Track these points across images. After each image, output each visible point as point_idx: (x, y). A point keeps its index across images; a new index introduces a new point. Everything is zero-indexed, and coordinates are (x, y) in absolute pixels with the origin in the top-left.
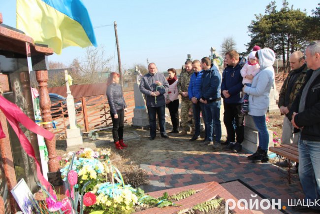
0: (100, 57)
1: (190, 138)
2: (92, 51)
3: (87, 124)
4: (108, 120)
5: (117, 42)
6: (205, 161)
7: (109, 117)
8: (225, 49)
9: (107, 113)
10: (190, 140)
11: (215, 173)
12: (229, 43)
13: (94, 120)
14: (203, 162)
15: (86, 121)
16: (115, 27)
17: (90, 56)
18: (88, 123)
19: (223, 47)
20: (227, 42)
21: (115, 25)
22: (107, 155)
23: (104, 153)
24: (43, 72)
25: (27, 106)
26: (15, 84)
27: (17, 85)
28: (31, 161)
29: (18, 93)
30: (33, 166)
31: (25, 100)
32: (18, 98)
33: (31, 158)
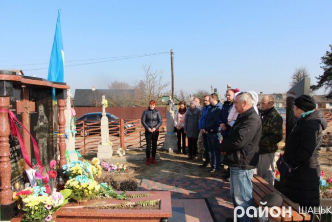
0: (158, 82)
1: (202, 165)
2: (151, 75)
3: (122, 142)
4: (142, 141)
5: (172, 69)
6: (195, 182)
7: (144, 139)
8: (296, 81)
9: (142, 135)
10: (200, 166)
11: (194, 192)
12: (302, 74)
13: (130, 140)
14: (193, 183)
15: (122, 141)
16: (171, 55)
17: (148, 80)
18: (124, 142)
19: (294, 78)
20: (299, 73)
21: (172, 53)
22: (123, 169)
23: (121, 167)
24: (61, 100)
25: (47, 122)
26: (40, 107)
27: (41, 108)
28: (45, 157)
29: (42, 113)
30: (46, 161)
31: (47, 118)
32: (41, 116)
33: (45, 155)
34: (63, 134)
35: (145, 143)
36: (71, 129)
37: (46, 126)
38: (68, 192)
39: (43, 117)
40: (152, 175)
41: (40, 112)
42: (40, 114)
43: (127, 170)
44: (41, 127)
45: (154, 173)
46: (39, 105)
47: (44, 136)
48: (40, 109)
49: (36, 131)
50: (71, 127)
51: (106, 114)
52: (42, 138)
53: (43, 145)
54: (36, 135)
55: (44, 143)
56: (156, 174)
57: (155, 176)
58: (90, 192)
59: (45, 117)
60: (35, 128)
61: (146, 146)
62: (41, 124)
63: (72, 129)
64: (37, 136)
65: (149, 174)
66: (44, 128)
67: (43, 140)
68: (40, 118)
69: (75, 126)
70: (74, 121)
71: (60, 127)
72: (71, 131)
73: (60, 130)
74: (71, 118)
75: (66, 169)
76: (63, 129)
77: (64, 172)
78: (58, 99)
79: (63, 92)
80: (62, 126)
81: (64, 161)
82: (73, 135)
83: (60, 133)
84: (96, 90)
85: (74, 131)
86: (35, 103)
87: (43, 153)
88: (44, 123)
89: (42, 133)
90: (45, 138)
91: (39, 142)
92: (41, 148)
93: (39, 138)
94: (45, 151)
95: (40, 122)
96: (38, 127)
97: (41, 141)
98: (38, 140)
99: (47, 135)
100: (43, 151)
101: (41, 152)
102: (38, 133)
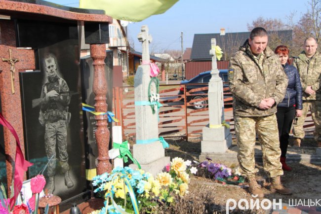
23: (238, 173)
24: (97, 46)
25: (66, 89)
26: (46, 61)
27: (51, 64)
28: (62, 157)
29: (52, 72)
30: (65, 165)
31: (65, 82)
32: (49, 78)
33: (64, 155)
34: (102, 113)
36: (150, 100)
37: (65, 97)
39: (56, 80)
41: (49, 70)
44: (51, 99)
49: (37, 109)
50: (150, 96)
51: (218, 72)
52: (56, 121)
53: (57, 134)
54: (38, 115)
55: (60, 130)
59: (61, 80)
60: (36, 102)
62: (53, 93)
63: (152, 99)
64: (40, 118)
66: (59, 101)
67: (57, 125)
68: (47, 81)
69: (158, 95)
70: (157, 86)
71: (96, 98)
72: (149, 102)
73: (95, 105)
74: (150, 79)
75: (100, 184)
76: (102, 104)
77: (96, 191)
78: (91, 44)
79: (98, 29)
80: (101, 98)
81: (105, 164)
82: (154, 110)
83: (96, 111)
84: (227, 34)
85: (155, 103)
86: (32, 53)
87: (57, 150)
88: (58, 91)
89: (54, 112)
90: (62, 121)
91: (47, 129)
92: (52, 142)
93: (46, 121)
94: (63, 147)
95: (48, 91)
96: (43, 99)
97: (51, 127)
98: (44, 125)
99: (67, 115)
100: (57, 146)
101: (53, 149)
102: (43, 112)
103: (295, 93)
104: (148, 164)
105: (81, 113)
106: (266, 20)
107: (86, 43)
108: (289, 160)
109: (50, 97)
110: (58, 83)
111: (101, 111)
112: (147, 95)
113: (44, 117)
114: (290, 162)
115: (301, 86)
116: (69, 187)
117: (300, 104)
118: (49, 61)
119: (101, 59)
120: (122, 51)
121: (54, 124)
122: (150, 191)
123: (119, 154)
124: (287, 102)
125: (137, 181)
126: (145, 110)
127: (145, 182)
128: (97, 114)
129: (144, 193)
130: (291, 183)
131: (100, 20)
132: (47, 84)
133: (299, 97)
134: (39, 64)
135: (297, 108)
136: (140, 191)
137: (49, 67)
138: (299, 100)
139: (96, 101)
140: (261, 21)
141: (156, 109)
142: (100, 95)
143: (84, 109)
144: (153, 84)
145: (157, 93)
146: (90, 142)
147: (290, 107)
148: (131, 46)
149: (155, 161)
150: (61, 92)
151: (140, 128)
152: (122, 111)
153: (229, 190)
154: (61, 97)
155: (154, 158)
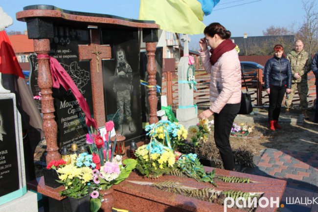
22: (247, 131)
23: (245, 129)
24: (150, 43)
25: (130, 71)
26: (118, 53)
27: (121, 55)
28: (127, 113)
29: (121, 60)
30: (129, 118)
31: (130, 66)
32: (120, 64)
33: (128, 111)
35: (268, 100)
37: (129, 76)
38: (132, 163)
39: (124, 65)
40: (283, 144)
41: (120, 59)
42: (119, 60)
43: (252, 133)
44: (121, 77)
45: (287, 142)
46: (117, 50)
47: (125, 89)
48: (119, 55)
49: (112, 82)
50: (188, 78)
52: (123, 90)
53: (124, 99)
54: (113, 86)
55: (126, 96)
56: (289, 144)
57: (287, 147)
58: (161, 167)
59: (127, 65)
60: (111, 78)
61: (268, 104)
62: (122, 73)
63: (189, 80)
64: (114, 88)
65: (281, 142)
66: (126, 78)
67: (124, 93)
68: (118, 65)
69: (194, 77)
70: (193, 71)
71: (149, 77)
72: (187, 82)
73: (149, 81)
74: (188, 66)
75: (150, 130)
76: (153, 80)
77: (147, 134)
78: (146, 42)
79: (151, 33)
80: (152, 76)
81: (154, 119)
82: (190, 87)
83: (149, 85)
84: (248, 37)
85: (192, 82)
86: (110, 48)
87: (124, 108)
88: (125, 72)
89: (123, 85)
90: (127, 90)
91: (118, 95)
92: (121, 103)
93: (117, 90)
94: (128, 107)
95: (119, 72)
96: (116, 77)
97: (120, 94)
98: (117, 92)
99: (130, 87)
100: (124, 106)
101: (122, 107)
102: (116, 85)
103: (287, 77)
104: (186, 121)
105: (140, 86)
106: (276, 28)
107: (143, 42)
108: (280, 122)
109: (120, 76)
110: (125, 66)
111: (152, 85)
112: (186, 77)
113: (116, 88)
114: (282, 123)
115: (291, 72)
116: (132, 132)
117: (290, 85)
118: (120, 53)
119: (152, 52)
120: (176, 48)
121: (122, 92)
122: (181, 136)
123: (165, 114)
124: (280, 83)
125: (173, 129)
126: (185, 86)
127: (178, 130)
128: (150, 87)
129: (177, 136)
130: (279, 137)
131: (151, 27)
132: (118, 68)
133: (290, 80)
134: (114, 55)
135: (287, 87)
136: (174, 135)
137: (120, 57)
138: (289, 82)
139: (149, 78)
140: (272, 29)
141: (192, 85)
142: (152, 75)
143: (141, 83)
144: (191, 70)
145: (193, 75)
146: (146, 105)
147: (282, 86)
148: (182, 45)
149: (191, 120)
150: (127, 73)
151: (181, 99)
152: (172, 88)
153: (238, 140)
154: (127, 76)
155: (190, 118)
